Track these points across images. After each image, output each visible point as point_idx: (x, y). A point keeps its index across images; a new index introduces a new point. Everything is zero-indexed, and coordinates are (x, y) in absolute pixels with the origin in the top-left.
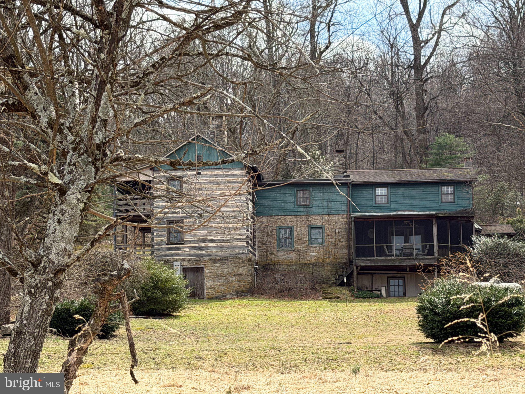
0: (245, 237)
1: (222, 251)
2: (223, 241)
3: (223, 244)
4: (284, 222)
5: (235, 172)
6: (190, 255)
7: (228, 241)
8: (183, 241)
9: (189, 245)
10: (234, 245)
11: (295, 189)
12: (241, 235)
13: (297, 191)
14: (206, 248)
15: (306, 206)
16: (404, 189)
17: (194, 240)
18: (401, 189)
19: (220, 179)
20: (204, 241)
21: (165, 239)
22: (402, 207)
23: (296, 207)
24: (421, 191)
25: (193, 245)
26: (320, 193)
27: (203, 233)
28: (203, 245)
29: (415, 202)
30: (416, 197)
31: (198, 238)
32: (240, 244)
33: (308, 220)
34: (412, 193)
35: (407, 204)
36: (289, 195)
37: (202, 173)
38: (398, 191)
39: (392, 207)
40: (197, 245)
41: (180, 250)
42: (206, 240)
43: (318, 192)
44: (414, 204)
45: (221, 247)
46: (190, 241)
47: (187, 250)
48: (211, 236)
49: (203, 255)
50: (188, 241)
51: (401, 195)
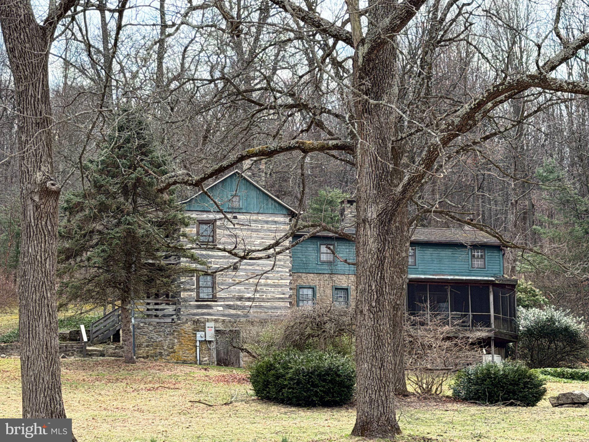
0: (288, 296)
1: (261, 312)
2: (263, 300)
3: (262, 304)
4: (306, 281)
5: (276, 219)
6: (223, 315)
7: (268, 300)
8: (216, 298)
9: (222, 303)
10: (275, 305)
11: (318, 243)
12: (284, 294)
13: (320, 245)
14: (244, 308)
15: (329, 263)
16: (432, 250)
17: (229, 298)
18: (429, 249)
19: (260, 226)
20: (240, 299)
21: (194, 294)
22: (431, 270)
23: (319, 263)
24: (450, 253)
25: (227, 303)
26: (346, 249)
27: (239, 289)
28: (239, 303)
29: (443, 265)
30: (445, 260)
31: (233, 294)
32: (282, 304)
33: (332, 280)
34: (441, 255)
35: (435, 268)
36: (311, 249)
37: (238, 216)
38: (426, 252)
39: (419, 270)
40: (232, 303)
41: (212, 309)
42: (243, 298)
43: (344, 247)
44: (443, 268)
45: (260, 307)
46: (224, 298)
47: (221, 309)
48: (248, 293)
49: (238, 316)
50: (221, 298)
51: (429, 257)
